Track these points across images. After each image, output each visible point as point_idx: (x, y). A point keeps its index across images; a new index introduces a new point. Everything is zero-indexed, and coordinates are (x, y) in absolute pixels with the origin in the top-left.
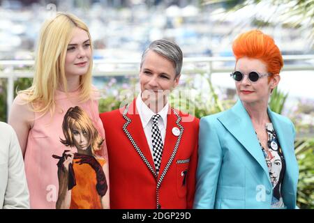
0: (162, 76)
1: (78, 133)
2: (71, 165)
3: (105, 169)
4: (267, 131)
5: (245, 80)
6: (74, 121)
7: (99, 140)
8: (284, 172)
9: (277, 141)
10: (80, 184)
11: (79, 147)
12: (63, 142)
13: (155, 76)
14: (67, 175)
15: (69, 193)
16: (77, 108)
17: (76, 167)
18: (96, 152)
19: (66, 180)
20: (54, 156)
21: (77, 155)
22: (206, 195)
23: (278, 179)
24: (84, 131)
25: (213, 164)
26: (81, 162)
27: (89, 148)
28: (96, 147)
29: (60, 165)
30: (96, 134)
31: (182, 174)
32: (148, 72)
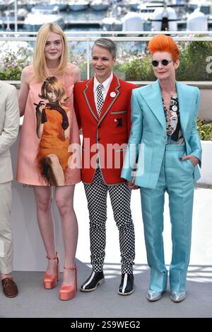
0: (104, 59)
1: (50, 92)
2: (44, 110)
3: (69, 114)
4: (172, 99)
5: (160, 65)
6: (50, 85)
7: (65, 97)
8: (179, 125)
9: (178, 105)
10: (50, 121)
11: (50, 100)
12: (40, 96)
13: (100, 60)
14: (41, 115)
15: (42, 126)
16: (54, 77)
17: (47, 111)
18: (62, 104)
19: (40, 118)
20: (35, 104)
21: (48, 105)
22: (133, 136)
23: (175, 129)
24: (55, 91)
25: (136, 118)
26: (51, 109)
27: (57, 101)
28: (62, 101)
29: (37, 109)
30: (63, 93)
31: (116, 121)
32: (95, 58)
